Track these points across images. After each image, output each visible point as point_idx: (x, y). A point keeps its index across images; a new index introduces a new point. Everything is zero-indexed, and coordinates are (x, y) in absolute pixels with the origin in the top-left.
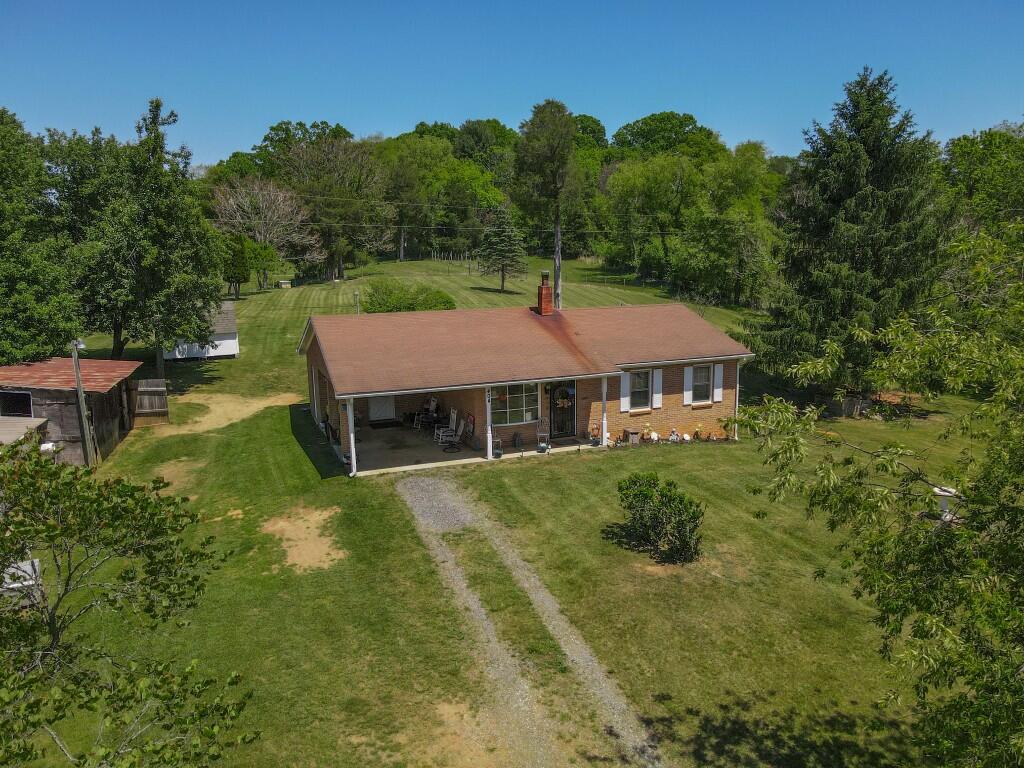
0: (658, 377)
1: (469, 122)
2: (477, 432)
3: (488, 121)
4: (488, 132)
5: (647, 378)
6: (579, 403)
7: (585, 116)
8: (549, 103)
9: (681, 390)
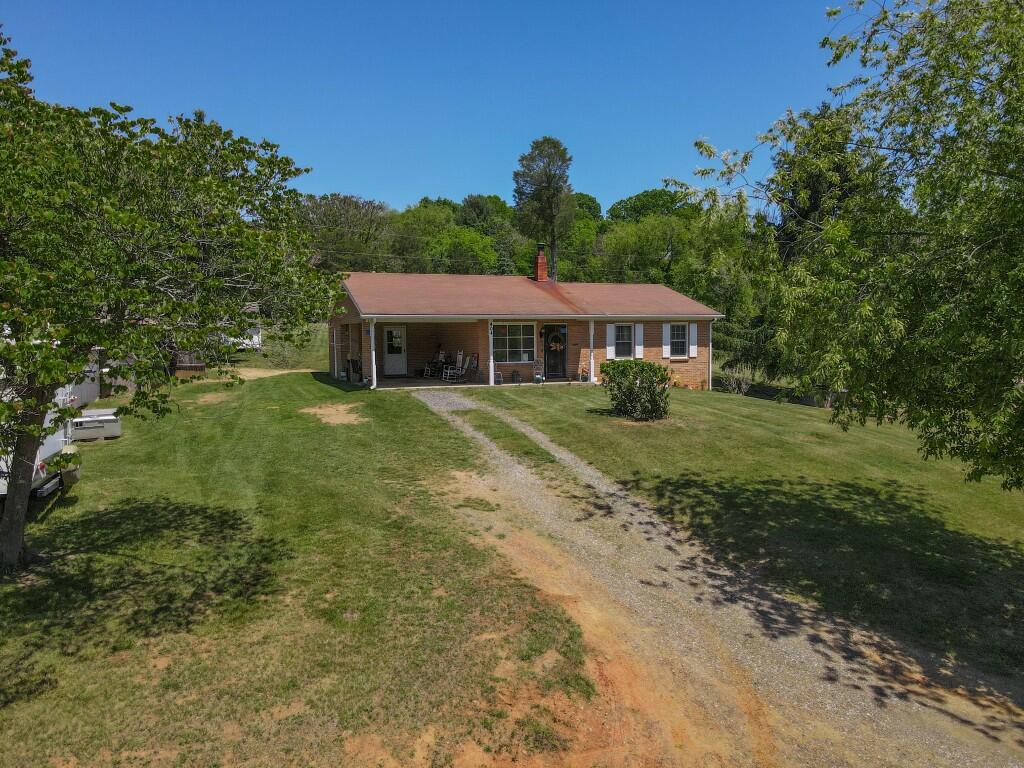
0: (639, 331)
1: (471, 197)
2: (481, 367)
3: (490, 197)
4: (490, 205)
5: (630, 332)
6: (571, 349)
7: (581, 194)
8: (547, 140)
9: (660, 345)
